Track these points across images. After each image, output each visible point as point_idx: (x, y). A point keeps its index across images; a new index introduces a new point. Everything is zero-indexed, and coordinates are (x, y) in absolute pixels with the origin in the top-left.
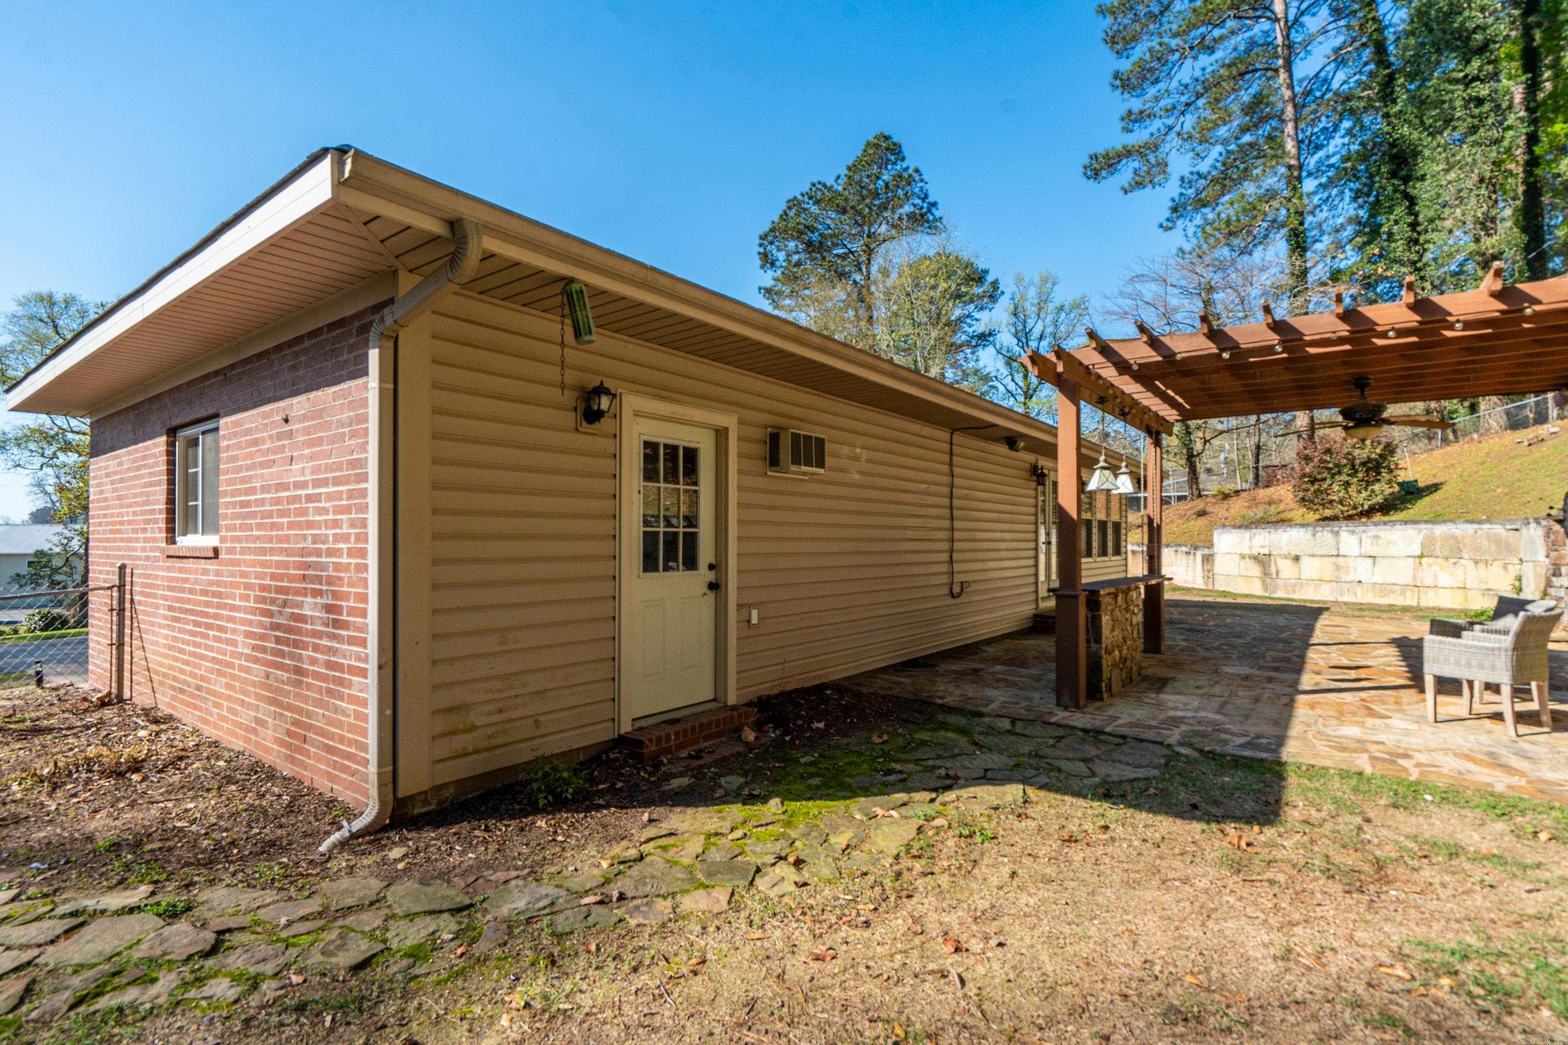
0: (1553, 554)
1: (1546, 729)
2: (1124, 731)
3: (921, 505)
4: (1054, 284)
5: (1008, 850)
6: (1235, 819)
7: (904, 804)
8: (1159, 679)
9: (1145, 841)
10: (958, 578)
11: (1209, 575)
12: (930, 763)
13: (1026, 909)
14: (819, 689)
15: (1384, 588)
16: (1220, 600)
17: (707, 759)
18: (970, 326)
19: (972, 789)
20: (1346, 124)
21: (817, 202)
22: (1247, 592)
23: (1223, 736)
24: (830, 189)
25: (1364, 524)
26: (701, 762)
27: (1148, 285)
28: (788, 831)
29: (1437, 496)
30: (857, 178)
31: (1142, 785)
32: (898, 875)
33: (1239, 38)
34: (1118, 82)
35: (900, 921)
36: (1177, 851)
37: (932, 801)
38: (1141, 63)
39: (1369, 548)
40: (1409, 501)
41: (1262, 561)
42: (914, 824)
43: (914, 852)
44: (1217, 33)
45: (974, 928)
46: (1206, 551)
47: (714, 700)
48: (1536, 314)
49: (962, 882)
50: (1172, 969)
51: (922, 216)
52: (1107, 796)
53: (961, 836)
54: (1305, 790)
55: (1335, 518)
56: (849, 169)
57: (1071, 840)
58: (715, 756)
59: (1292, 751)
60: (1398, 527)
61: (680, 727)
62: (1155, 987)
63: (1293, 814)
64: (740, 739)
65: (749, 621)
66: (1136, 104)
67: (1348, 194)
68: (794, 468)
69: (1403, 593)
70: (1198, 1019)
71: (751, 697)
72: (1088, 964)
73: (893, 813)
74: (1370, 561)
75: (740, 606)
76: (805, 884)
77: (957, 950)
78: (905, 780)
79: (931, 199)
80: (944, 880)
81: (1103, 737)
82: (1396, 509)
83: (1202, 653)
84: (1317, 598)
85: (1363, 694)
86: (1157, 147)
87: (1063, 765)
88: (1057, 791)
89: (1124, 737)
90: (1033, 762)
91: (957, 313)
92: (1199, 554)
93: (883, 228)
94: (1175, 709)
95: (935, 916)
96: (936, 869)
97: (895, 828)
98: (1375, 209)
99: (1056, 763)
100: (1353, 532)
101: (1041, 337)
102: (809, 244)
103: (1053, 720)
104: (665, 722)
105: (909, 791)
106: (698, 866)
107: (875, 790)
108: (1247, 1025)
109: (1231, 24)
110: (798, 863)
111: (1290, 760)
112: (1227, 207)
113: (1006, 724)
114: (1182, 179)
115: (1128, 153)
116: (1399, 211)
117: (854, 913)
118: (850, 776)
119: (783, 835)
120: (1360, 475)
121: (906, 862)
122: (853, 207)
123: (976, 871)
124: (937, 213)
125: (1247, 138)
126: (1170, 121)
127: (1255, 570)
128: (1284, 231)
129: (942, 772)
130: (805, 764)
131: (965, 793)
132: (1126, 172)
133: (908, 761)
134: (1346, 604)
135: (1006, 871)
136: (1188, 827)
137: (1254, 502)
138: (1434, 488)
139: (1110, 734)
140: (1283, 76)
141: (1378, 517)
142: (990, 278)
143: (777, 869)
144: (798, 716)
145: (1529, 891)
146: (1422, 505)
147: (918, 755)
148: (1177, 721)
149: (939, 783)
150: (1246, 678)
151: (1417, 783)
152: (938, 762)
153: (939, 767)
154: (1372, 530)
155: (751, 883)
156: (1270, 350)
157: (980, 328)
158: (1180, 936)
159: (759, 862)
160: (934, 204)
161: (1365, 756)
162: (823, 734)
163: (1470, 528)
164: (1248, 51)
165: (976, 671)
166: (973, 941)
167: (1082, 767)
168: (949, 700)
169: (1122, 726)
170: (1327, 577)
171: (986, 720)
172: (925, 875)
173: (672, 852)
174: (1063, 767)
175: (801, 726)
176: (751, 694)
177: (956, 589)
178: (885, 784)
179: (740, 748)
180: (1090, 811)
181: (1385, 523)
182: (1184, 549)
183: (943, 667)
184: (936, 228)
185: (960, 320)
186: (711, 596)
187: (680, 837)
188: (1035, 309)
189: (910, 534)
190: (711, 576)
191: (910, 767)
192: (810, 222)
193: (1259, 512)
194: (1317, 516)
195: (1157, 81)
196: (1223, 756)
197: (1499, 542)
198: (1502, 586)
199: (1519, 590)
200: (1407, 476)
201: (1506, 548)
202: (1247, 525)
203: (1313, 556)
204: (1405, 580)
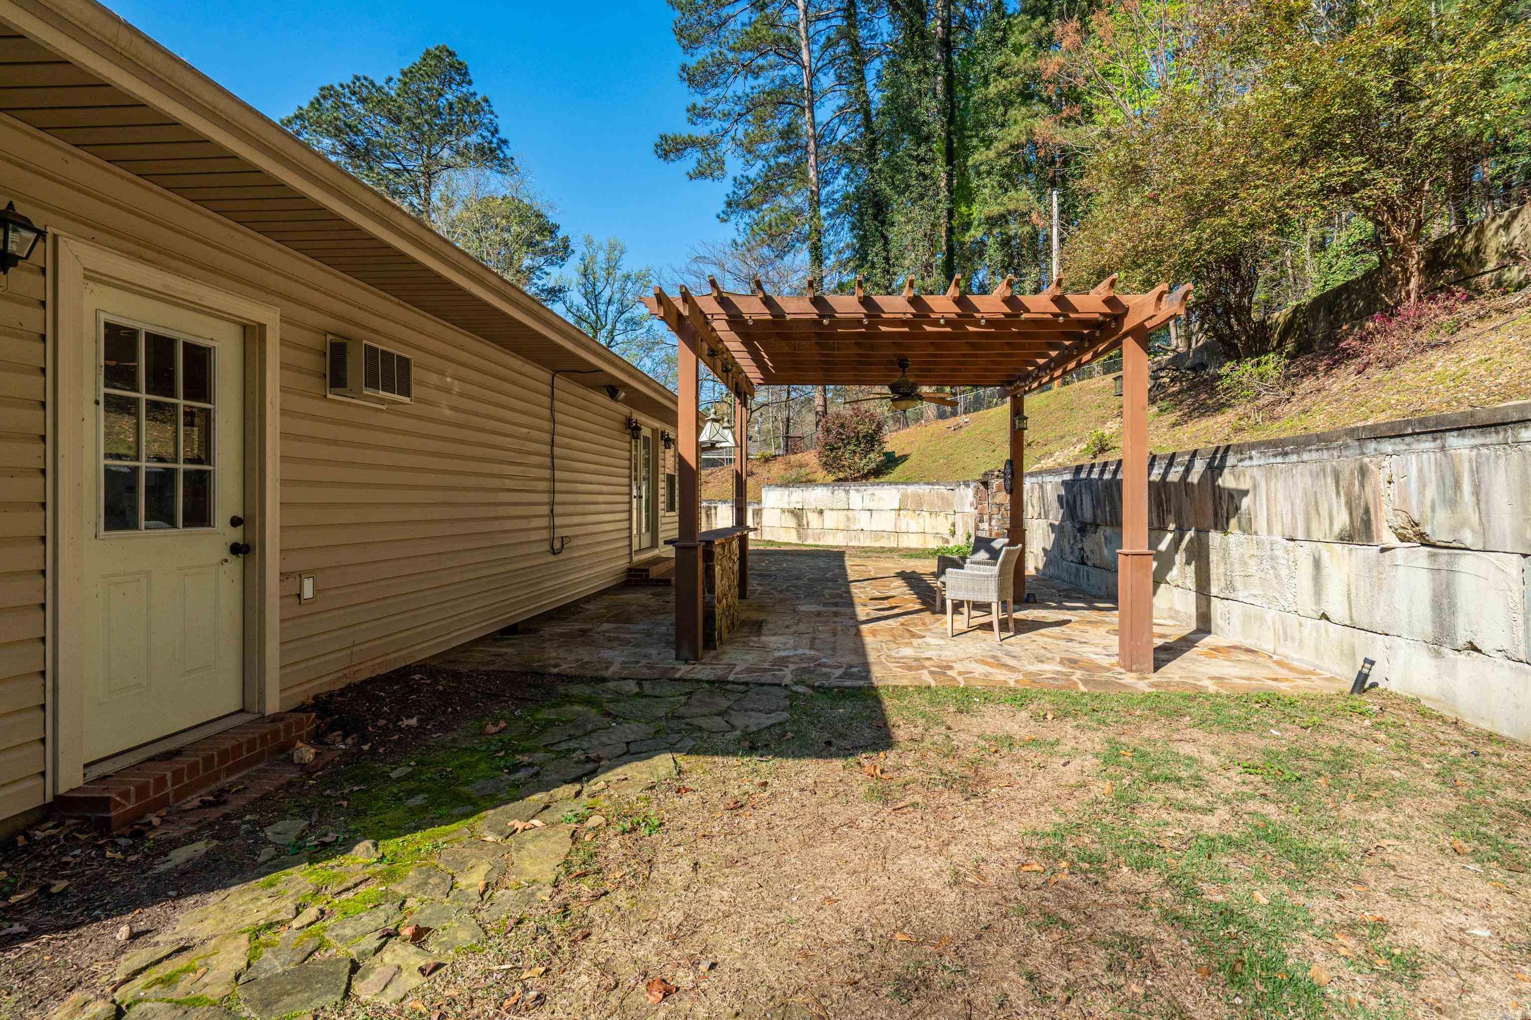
0: (980, 506)
1: (1011, 634)
2: (744, 677)
3: (520, 451)
4: (622, 252)
5: (678, 837)
6: (865, 748)
7: (547, 807)
8: (756, 622)
9: (802, 790)
10: (560, 533)
11: (759, 527)
12: (564, 746)
13: (723, 908)
14: (402, 674)
15: (878, 534)
16: (769, 548)
17: (236, 803)
18: (540, 279)
19: (619, 770)
20: (845, 170)
21: (363, 101)
22: (786, 541)
23: (825, 670)
24: (379, 90)
25: (865, 485)
26: (226, 809)
27: (709, 266)
28: (392, 887)
29: (907, 463)
30: (414, 87)
31: (778, 730)
32: (565, 909)
33: (776, 73)
34: (685, 75)
35: (584, 978)
36: (831, 794)
37: (578, 794)
38: (703, 63)
39: (869, 505)
40: (891, 468)
41: (797, 514)
42: (564, 832)
43: (577, 870)
44: (761, 61)
45: (676, 953)
46: (756, 507)
47: (242, 711)
48: (1027, 321)
49: (643, 894)
50: (880, 931)
51: (492, 151)
52: (752, 749)
53: (624, 832)
54: (900, 710)
55: (845, 479)
56: (404, 74)
57: (738, 806)
58: (253, 795)
59: (878, 674)
61: (181, 763)
62: (876, 958)
63: (901, 734)
64: (290, 760)
65: (299, 596)
66: (700, 101)
67: (847, 226)
68: (367, 392)
69: (889, 538)
70: (926, 983)
71: (302, 699)
72: (806, 956)
73: (536, 822)
74: (869, 513)
75: (284, 576)
76: (438, 966)
77: (667, 994)
78: (537, 774)
79: (502, 135)
80: (621, 897)
81: (729, 687)
82: (883, 474)
83: (777, 595)
84: (838, 544)
85: (901, 619)
86: (716, 145)
87: (704, 723)
88: (705, 752)
89: (746, 684)
90: (673, 724)
91: (527, 262)
92: (751, 509)
93: (446, 153)
94: (778, 649)
95: (625, 952)
96: (608, 886)
97: (542, 843)
98: (863, 239)
99: (696, 722)
100: (858, 491)
101: (610, 302)
102: (351, 147)
103: (678, 676)
104: (151, 759)
105: (547, 787)
106: (241, 993)
107: (503, 795)
108: (963, 971)
109: (772, 58)
110: (419, 936)
111: (880, 684)
112: (768, 213)
113: (631, 687)
114: (735, 179)
115: (692, 143)
116: (879, 245)
117: (518, 989)
118: (467, 783)
119: (385, 895)
120: (862, 446)
121: (569, 887)
122: (409, 119)
123: (654, 874)
124: (509, 154)
125: (782, 159)
126: (726, 125)
127: (792, 522)
128: (808, 243)
129: (579, 755)
130: (399, 780)
131: (612, 776)
132: (691, 159)
133: (536, 749)
134: (854, 547)
135: (685, 864)
136: (831, 766)
137: (789, 466)
138: (904, 458)
139: (733, 683)
140: (808, 115)
141: (872, 479)
142: (560, 234)
143: (387, 956)
144: (377, 715)
145: (1064, 765)
146: (897, 472)
147: (547, 739)
148: (783, 662)
149: (580, 771)
150: (819, 614)
151: (966, 689)
152: (573, 744)
153: (575, 750)
154: (871, 490)
155: (347, 994)
156: (859, 322)
157: (551, 283)
158: (873, 889)
159: (354, 953)
160: (505, 142)
161: (925, 672)
162: (418, 733)
163: (928, 488)
164: (781, 86)
165: (584, 632)
166: (680, 973)
167: (719, 723)
168: (564, 668)
169: (741, 672)
170: (841, 527)
171: (611, 685)
172: (597, 898)
173: (183, 986)
174: (704, 726)
175: (385, 728)
176: (301, 694)
177: (557, 545)
178: (515, 785)
179: (293, 775)
180: (743, 769)
181: (878, 484)
183: (548, 630)
184: (507, 167)
185: (531, 270)
186: (236, 564)
187: (199, 951)
188: (604, 273)
189: (509, 483)
190: (236, 535)
191: (540, 756)
192: (351, 121)
193: (793, 474)
194: (833, 478)
195: (716, 85)
196: (830, 689)
197: (943, 499)
198: (945, 531)
199: (953, 534)
200: (888, 448)
201: (947, 502)
202: (786, 484)
203: (832, 510)
204: (891, 528)
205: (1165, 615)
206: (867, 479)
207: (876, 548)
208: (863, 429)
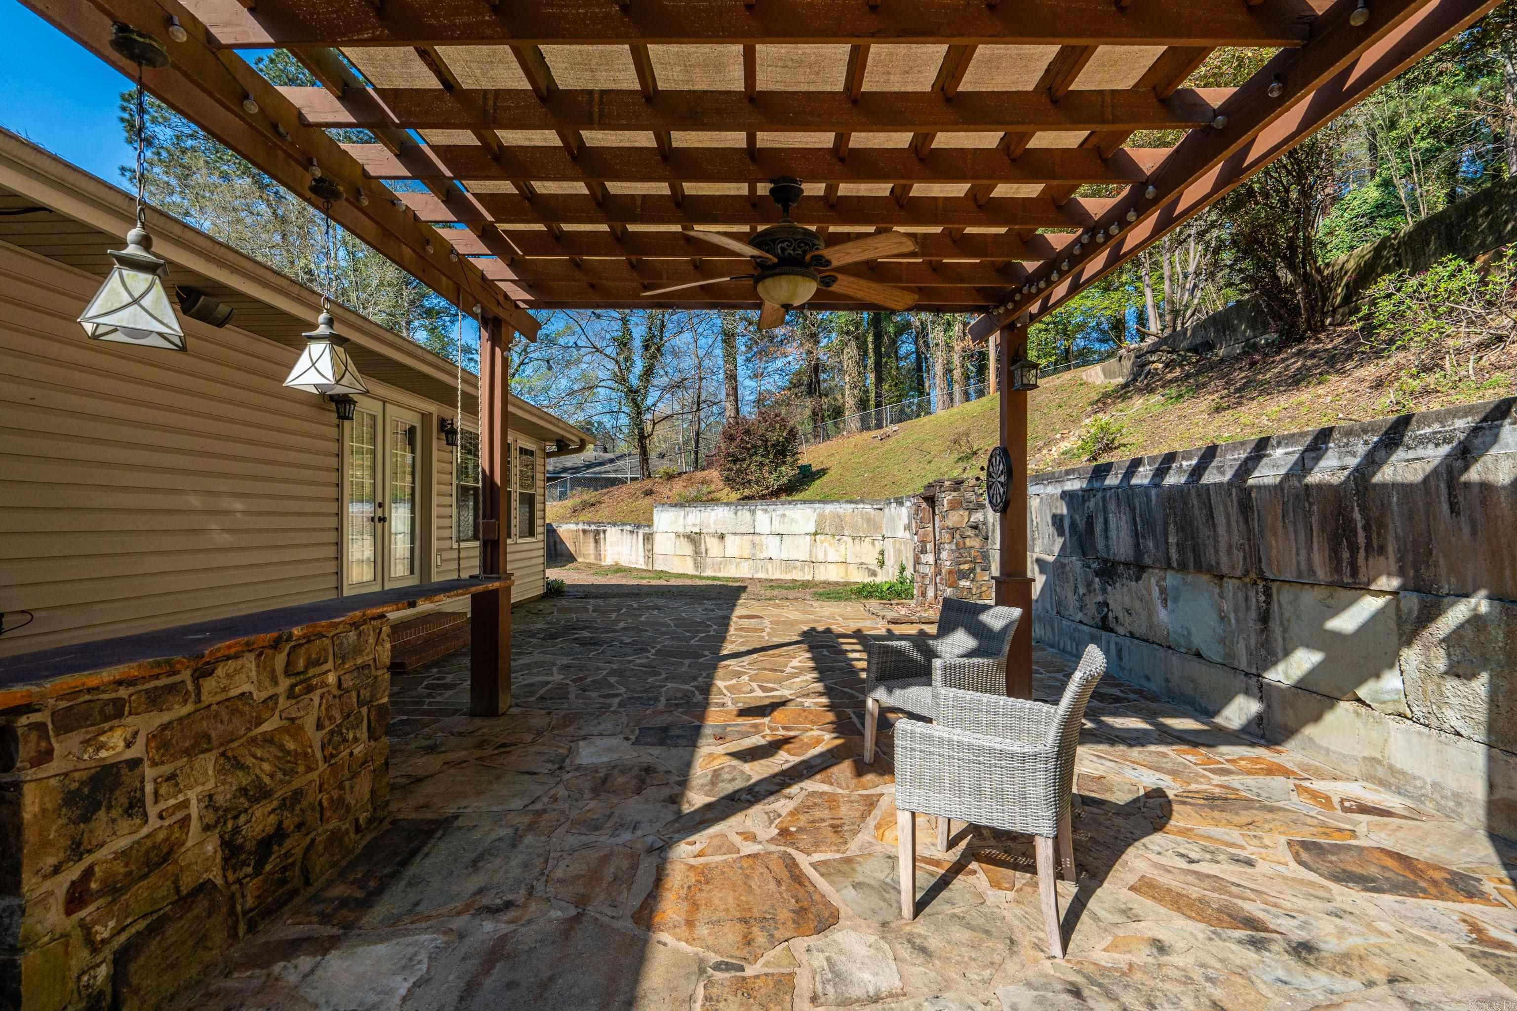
0: (921, 531)
11: (650, 555)
15: (789, 564)
22: (679, 572)
25: (775, 504)
29: (825, 479)
39: (778, 528)
40: (806, 484)
41: (694, 538)
46: (647, 530)
55: (752, 498)
60: (799, 506)
69: (802, 569)
74: (778, 538)
82: (797, 490)
84: (738, 575)
92: (641, 532)
100: (766, 511)
120: (771, 457)
127: (687, 549)
134: (759, 581)
137: (692, 483)
138: (823, 472)
141: (784, 497)
146: (813, 489)
154: (781, 509)
163: (850, 507)
170: (745, 555)
181: (790, 503)
182: (629, 528)
193: (692, 492)
194: (739, 496)
197: (869, 520)
198: (871, 560)
199: (882, 564)
200: (804, 460)
201: (873, 525)
202: (682, 503)
203: (735, 534)
204: (804, 556)
205: (1355, 771)
206: (777, 497)
207: (786, 581)
208: (773, 437)
